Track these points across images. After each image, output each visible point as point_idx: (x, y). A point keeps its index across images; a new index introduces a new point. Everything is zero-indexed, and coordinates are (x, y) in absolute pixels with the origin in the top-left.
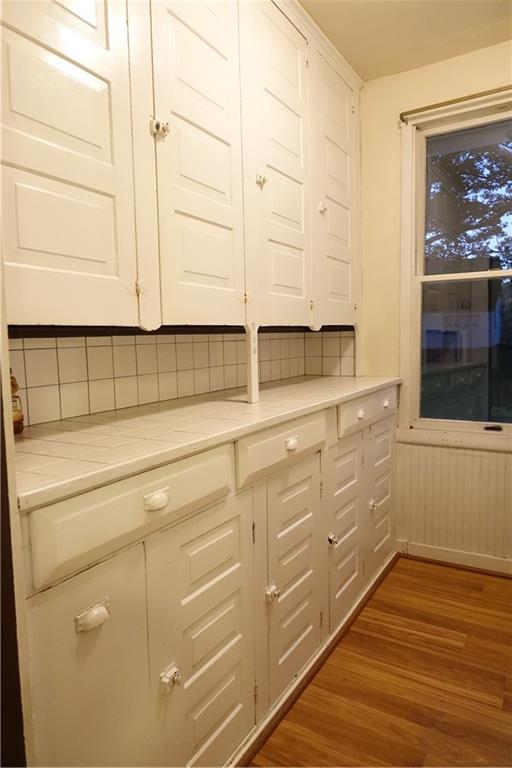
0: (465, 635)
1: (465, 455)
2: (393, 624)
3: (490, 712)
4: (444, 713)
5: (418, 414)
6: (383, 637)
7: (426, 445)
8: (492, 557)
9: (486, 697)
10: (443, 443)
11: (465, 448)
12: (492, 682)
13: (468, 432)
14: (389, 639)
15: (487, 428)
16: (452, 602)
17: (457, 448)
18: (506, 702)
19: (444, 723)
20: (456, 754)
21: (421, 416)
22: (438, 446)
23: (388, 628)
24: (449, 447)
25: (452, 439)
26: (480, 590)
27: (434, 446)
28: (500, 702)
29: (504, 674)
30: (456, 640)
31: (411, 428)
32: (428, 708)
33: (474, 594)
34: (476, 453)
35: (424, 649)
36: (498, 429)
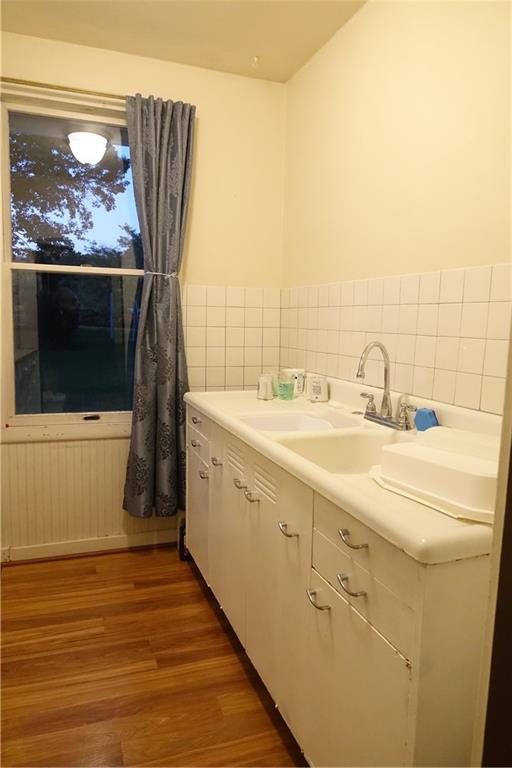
0: (101, 619)
1: (67, 447)
2: (27, 639)
3: (152, 675)
4: (116, 699)
5: (14, 412)
6: (24, 658)
7: (25, 442)
8: (96, 538)
9: (141, 666)
10: (44, 438)
11: (65, 441)
12: (141, 650)
13: (67, 424)
14: (31, 657)
15: (86, 419)
16: (74, 594)
17: (58, 441)
18: (158, 661)
19: (121, 707)
20: (143, 728)
21: (16, 413)
22: (38, 442)
23: (27, 645)
24: (50, 441)
25: (52, 433)
26: (94, 572)
27: (34, 442)
28: (154, 663)
29: (146, 638)
30: (96, 627)
31: (7, 426)
32: (103, 702)
33: (92, 578)
34: (76, 443)
35: (71, 650)
36: (97, 418)
